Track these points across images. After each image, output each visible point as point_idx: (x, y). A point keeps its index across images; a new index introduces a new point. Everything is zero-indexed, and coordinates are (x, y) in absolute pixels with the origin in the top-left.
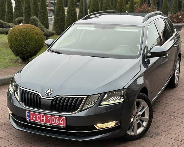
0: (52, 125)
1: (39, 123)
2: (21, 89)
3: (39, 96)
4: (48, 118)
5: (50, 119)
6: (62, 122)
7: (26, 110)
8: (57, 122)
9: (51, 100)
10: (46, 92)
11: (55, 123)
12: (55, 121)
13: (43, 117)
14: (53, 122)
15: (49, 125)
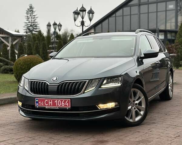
0: (58, 107)
1: (47, 108)
2: (30, 81)
3: (47, 84)
4: (55, 102)
5: (57, 102)
6: (67, 104)
7: (35, 98)
8: (63, 104)
9: (57, 86)
10: (53, 79)
11: (61, 106)
12: (61, 103)
13: (50, 102)
14: (59, 104)
15: (56, 107)
